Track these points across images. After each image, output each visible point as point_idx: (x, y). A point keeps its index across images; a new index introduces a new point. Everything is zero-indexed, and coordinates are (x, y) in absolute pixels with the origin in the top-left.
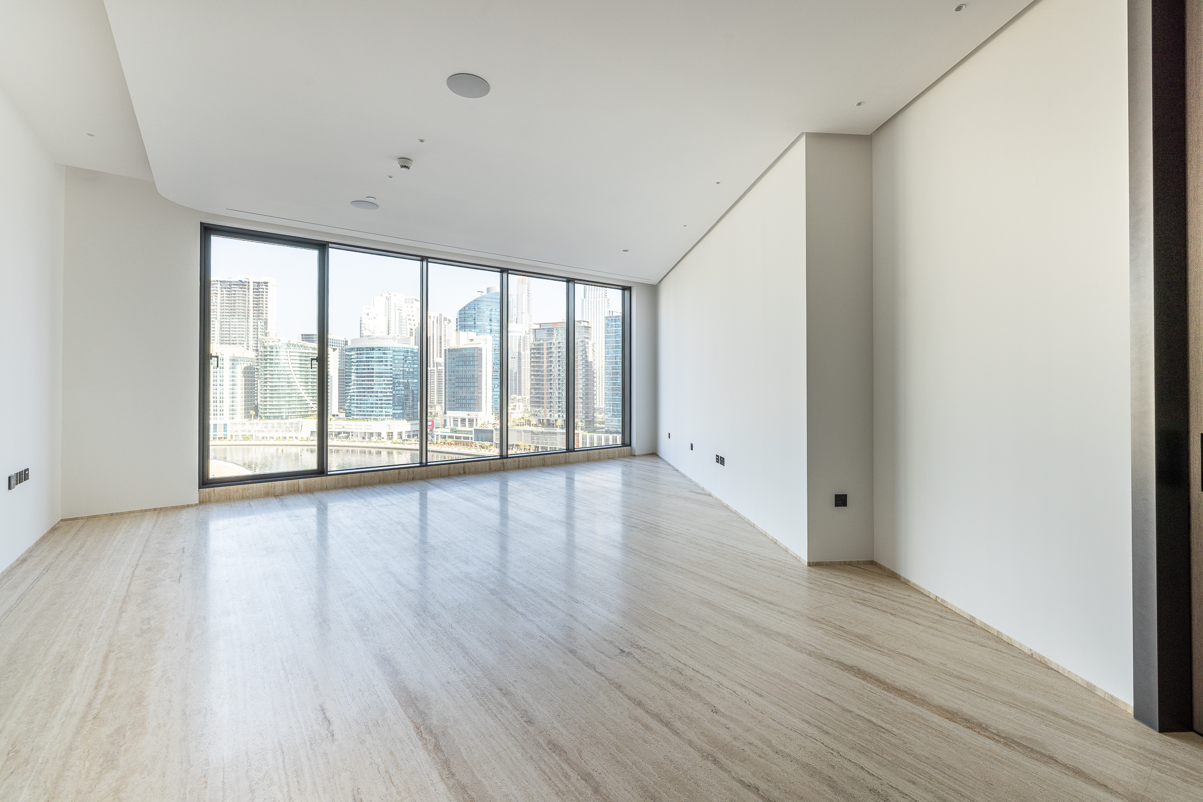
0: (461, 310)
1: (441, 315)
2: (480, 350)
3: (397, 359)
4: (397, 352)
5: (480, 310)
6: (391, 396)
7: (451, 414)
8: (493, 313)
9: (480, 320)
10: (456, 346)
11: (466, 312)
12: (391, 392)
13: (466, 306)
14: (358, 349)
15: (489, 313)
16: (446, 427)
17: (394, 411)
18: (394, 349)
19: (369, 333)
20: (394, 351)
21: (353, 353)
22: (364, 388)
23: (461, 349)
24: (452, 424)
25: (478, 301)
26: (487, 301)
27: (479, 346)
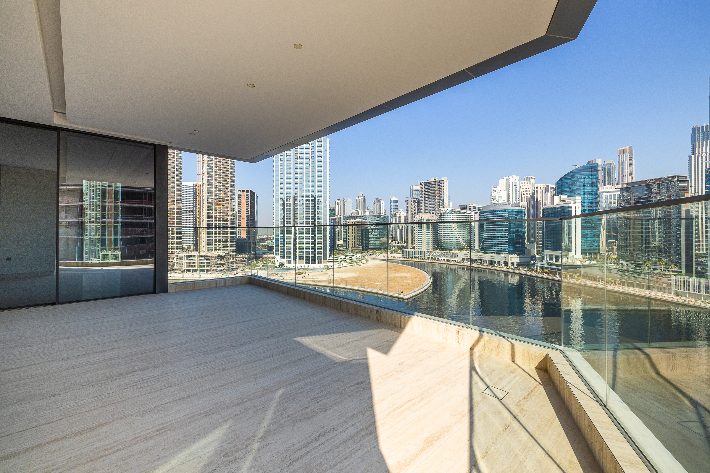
0: (559, 181)
1: (548, 186)
2: (571, 207)
3: (511, 217)
4: (511, 212)
5: (574, 179)
6: (507, 239)
7: (546, 252)
8: (586, 180)
9: (575, 186)
10: (551, 205)
11: (563, 182)
12: (507, 237)
13: (562, 177)
14: (487, 212)
15: (582, 180)
16: (543, 261)
17: (509, 249)
18: (508, 211)
19: (495, 202)
20: (509, 212)
21: (485, 214)
22: (491, 235)
23: (555, 208)
24: (548, 259)
25: (572, 173)
26: (580, 172)
27: (569, 205)
